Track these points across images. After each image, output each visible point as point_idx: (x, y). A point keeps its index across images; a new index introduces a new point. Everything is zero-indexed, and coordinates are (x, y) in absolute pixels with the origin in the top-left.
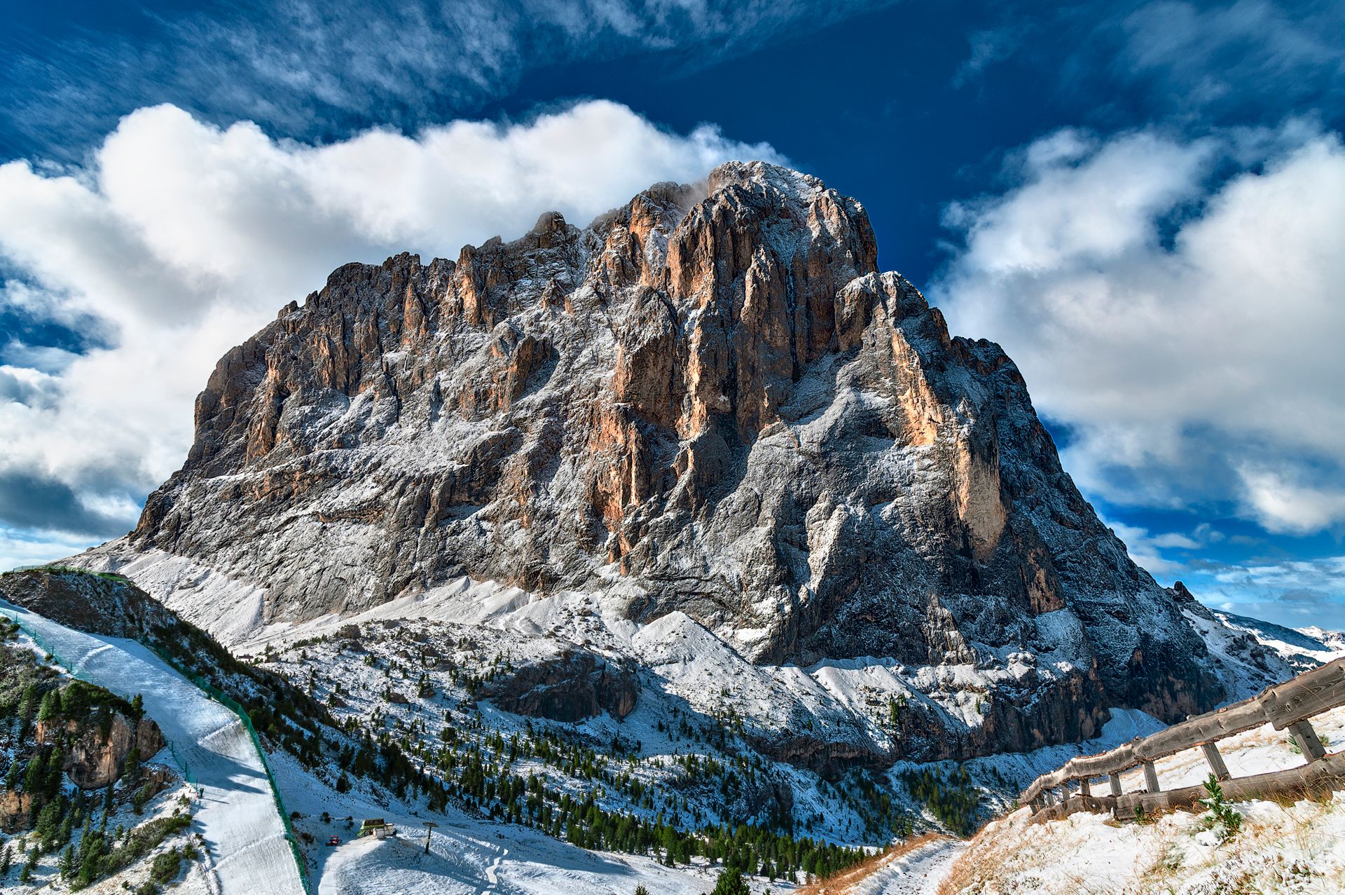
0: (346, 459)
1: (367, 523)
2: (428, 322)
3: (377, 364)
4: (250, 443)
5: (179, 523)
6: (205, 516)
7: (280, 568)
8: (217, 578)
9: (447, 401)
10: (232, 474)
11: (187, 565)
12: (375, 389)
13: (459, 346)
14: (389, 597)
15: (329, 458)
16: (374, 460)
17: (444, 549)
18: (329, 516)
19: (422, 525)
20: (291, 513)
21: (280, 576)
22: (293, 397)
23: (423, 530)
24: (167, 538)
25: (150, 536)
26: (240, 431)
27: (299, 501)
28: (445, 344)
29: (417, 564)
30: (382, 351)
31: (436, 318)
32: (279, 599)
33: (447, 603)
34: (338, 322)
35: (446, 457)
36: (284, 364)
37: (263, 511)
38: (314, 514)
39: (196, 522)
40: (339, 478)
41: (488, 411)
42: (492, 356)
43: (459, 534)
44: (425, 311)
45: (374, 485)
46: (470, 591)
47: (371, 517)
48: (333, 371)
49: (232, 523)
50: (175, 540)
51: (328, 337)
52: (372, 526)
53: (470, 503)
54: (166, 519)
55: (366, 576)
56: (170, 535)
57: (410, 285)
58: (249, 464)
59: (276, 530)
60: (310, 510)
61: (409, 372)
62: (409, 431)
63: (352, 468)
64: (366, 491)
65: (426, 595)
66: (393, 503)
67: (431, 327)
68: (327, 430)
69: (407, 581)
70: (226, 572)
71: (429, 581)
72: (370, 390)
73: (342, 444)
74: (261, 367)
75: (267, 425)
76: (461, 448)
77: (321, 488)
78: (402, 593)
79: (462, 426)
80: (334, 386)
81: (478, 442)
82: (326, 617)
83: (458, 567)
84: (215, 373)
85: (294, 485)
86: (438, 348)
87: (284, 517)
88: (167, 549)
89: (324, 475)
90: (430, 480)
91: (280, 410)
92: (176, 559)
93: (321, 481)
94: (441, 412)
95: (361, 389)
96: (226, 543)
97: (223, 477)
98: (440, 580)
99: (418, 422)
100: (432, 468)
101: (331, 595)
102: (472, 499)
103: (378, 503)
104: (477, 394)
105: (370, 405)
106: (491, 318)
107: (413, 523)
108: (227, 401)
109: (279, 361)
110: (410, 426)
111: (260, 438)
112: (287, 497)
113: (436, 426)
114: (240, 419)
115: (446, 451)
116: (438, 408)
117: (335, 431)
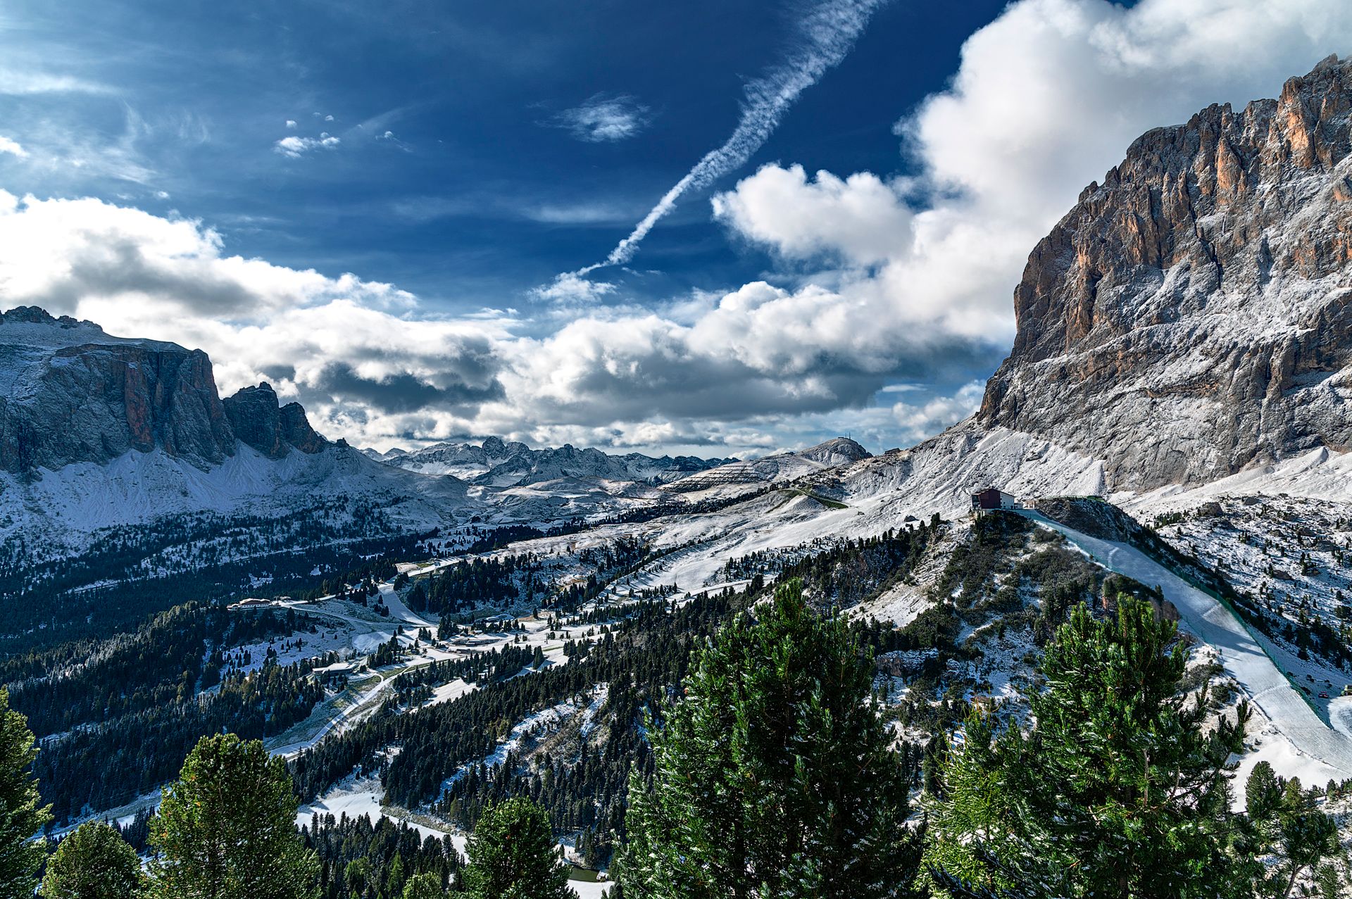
0: (1167, 334)
1: (1199, 396)
2: (1247, 176)
3: (1190, 231)
4: (1068, 328)
5: (1016, 404)
6: (1037, 397)
7: (1114, 441)
8: (1057, 453)
9: (1279, 260)
10: (1054, 356)
11: (1028, 440)
12: (1191, 258)
13: (1289, 196)
14: (1234, 469)
15: (1150, 335)
16: (1199, 332)
17: (1292, 419)
18: (1158, 392)
19: (1264, 396)
20: (1117, 390)
21: (1116, 448)
22: (1105, 279)
23: (1265, 401)
24: (1007, 417)
25: (993, 416)
26: (1057, 316)
27: (1124, 378)
28: (1270, 197)
29: (1262, 437)
30: (1194, 217)
31: (1257, 170)
32: (1118, 470)
33: (1303, 477)
34: (1145, 197)
35: (1285, 322)
36: (1094, 249)
37: (1090, 390)
38: (1141, 390)
39: (1030, 402)
40: (1163, 353)
41: (1334, 264)
42: (1334, 201)
43: (1309, 403)
44: (1243, 164)
45: (1202, 357)
46: (1331, 462)
47: (1203, 390)
48: (1144, 247)
49: (1063, 402)
50: (1015, 418)
51: (1135, 213)
52: (1204, 400)
53: (1320, 370)
54: (1004, 400)
55: (1206, 450)
56: (1009, 414)
57: (1221, 141)
58: (1070, 347)
59: (1105, 407)
60: (1137, 386)
61: (1228, 234)
62: (1235, 297)
63: (1175, 342)
64: (1195, 364)
65: (1276, 467)
66: (1228, 375)
67: (1252, 181)
68: (1143, 307)
69: (1253, 454)
70: (1064, 445)
71: (1278, 452)
72: (1185, 260)
73: (1162, 318)
74: (1068, 253)
75: (1083, 308)
76: (1303, 310)
77: (1145, 364)
78: (1248, 465)
79: (1301, 285)
80: (1146, 262)
81: (1325, 303)
82: (1169, 488)
83: (1311, 438)
84: (1028, 266)
85: (1117, 364)
86: (1262, 203)
87: (1111, 394)
88: (1009, 427)
89: (1147, 352)
90: (1269, 349)
91: (1094, 293)
92: (1017, 434)
93: (1144, 358)
94: (1273, 272)
95: (1175, 259)
96: (1059, 420)
97: (1047, 360)
98: (1291, 452)
99: (1245, 286)
100: (1269, 335)
101: (1170, 467)
102: (1323, 365)
103: (1210, 376)
104: (1317, 247)
105: (1186, 275)
106: (1329, 155)
107: (1253, 395)
108: (1041, 290)
109: (1088, 246)
110: (1236, 291)
111: (1078, 321)
112: (1112, 375)
113: (1268, 289)
114: (1055, 305)
115: (1283, 316)
116: (1268, 268)
117: (1152, 307)
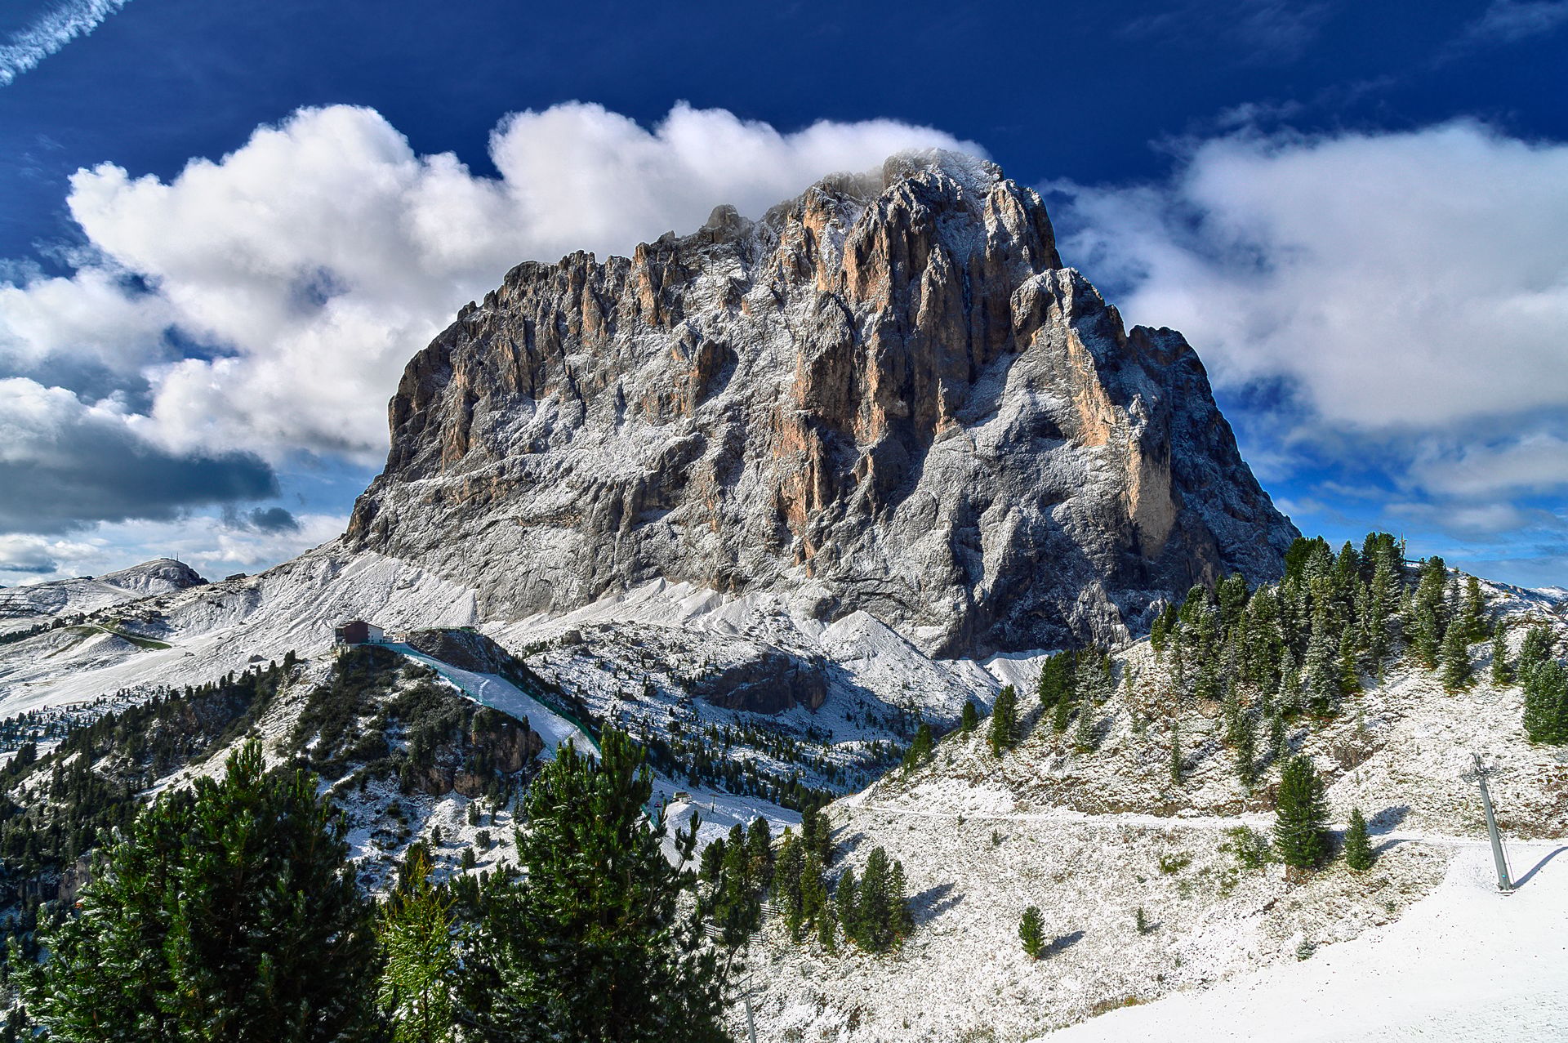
0: (538, 464)
1: (565, 526)
2: (607, 323)
3: (560, 367)
4: (445, 449)
5: (387, 526)
6: (411, 519)
7: (486, 569)
8: (429, 580)
9: (631, 405)
10: (430, 477)
11: (400, 566)
12: (560, 393)
13: (639, 348)
14: (592, 598)
15: (523, 463)
16: (565, 465)
17: (639, 552)
18: (528, 521)
19: (618, 530)
20: (491, 517)
21: (488, 577)
22: (482, 402)
23: (618, 534)
24: (377, 540)
25: (362, 538)
26: (434, 434)
27: (498, 505)
28: (625, 347)
29: (616, 567)
30: (563, 354)
31: (614, 319)
32: (490, 599)
33: (647, 606)
34: (520, 326)
35: (635, 462)
36: (471, 370)
37: (464, 515)
38: (513, 518)
39: (403, 525)
40: (533, 482)
41: (672, 415)
42: (672, 359)
43: (651, 538)
44: (604, 313)
45: (568, 490)
46: (667, 592)
47: (568, 521)
48: (519, 376)
49: (437, 526)
50: (386, 542)
51: (511, 340)
52: (569, 530)
53: (661, 508)
54: (374, 522)
55: (570, 578)
56: (380, 537)
57: (586, 286)
58: (446, 469)
59: (479, 534)
60: (510, 514)
61: (591, 375)
62: (596, 435)
63: (545, 473)
64: (561, 495)
65: (626, 596)
66: (589, 508)
67: (611, 329)
68: (517, 435)
69: (608, 583)
70: (437, 573)
71: (628, 582)
72: (554, 394)
73: (534, 448)
74: (446, 371)
75: (460, 430)
76: (649, 453)
77: (518, 492)
78: (603, 594)
79: (648, 431)
80: (520, 391)
81: (665, 449)
82: (537, 616)
83: (653, 570)
84: (404, 378)
85: (492, 490)
86: (619, 351)
87: (485, 521)
88: (379, 551)
89: (519, 481)
90: (622, 486)
91: (470, 415)
92: (388, 559)
93: (517, 486)
94: (626, 416)
95: (546, 392)
96: (433, 546)
97: (421, 481)
98: (637, 582)
99: (605, 426)
100: (622, 474)
101: (538, 596)
102: (663, 504)
103: (574, 508)
104: (660, 398)
105: (556, 408)
106: (669, 318)
107: (610, 528)
108: (418, 405)
109: (466, 366)
110: (597, 430)
111: (455, 443)
112: (486, 501)
113: (623, 429)
114: (432, 423)
115: (634, 457)
116: (623, 412)
117: (525, 436)
